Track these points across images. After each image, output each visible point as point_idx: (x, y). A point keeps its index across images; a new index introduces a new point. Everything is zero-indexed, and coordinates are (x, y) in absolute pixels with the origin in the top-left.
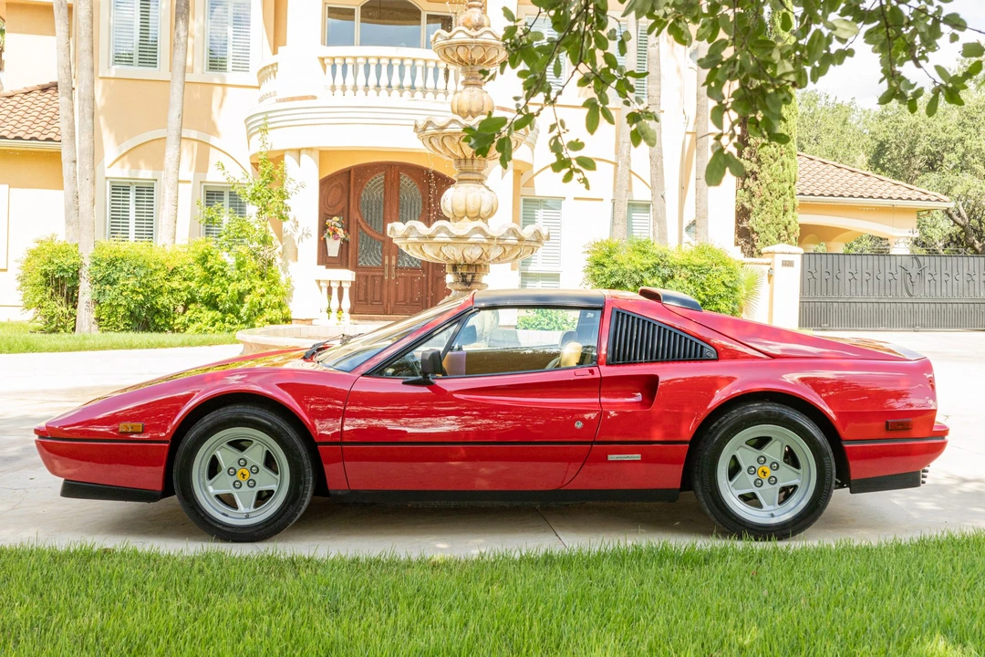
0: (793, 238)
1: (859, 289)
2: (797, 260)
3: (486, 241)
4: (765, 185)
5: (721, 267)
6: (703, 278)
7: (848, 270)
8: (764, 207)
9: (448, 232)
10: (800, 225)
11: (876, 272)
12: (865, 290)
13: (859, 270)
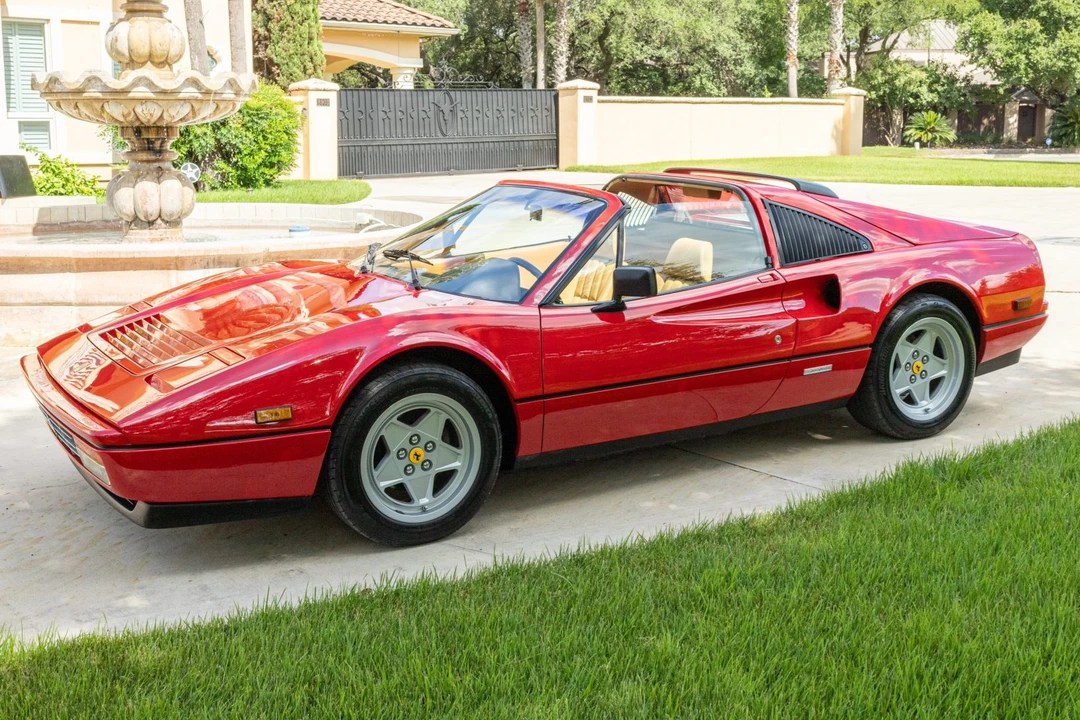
0: (319, 71)
1: (393, 130)
2: (333, 98)
3: (200, 96)
4: (285, 7)
5: (279, 110)
6: (264, 124)
7: (381, 108)
8: (285, 33)
9: (150, 84)
10: (326, 56)
11: (410, 110)
12: (399, 130)
13: (392, 109)
